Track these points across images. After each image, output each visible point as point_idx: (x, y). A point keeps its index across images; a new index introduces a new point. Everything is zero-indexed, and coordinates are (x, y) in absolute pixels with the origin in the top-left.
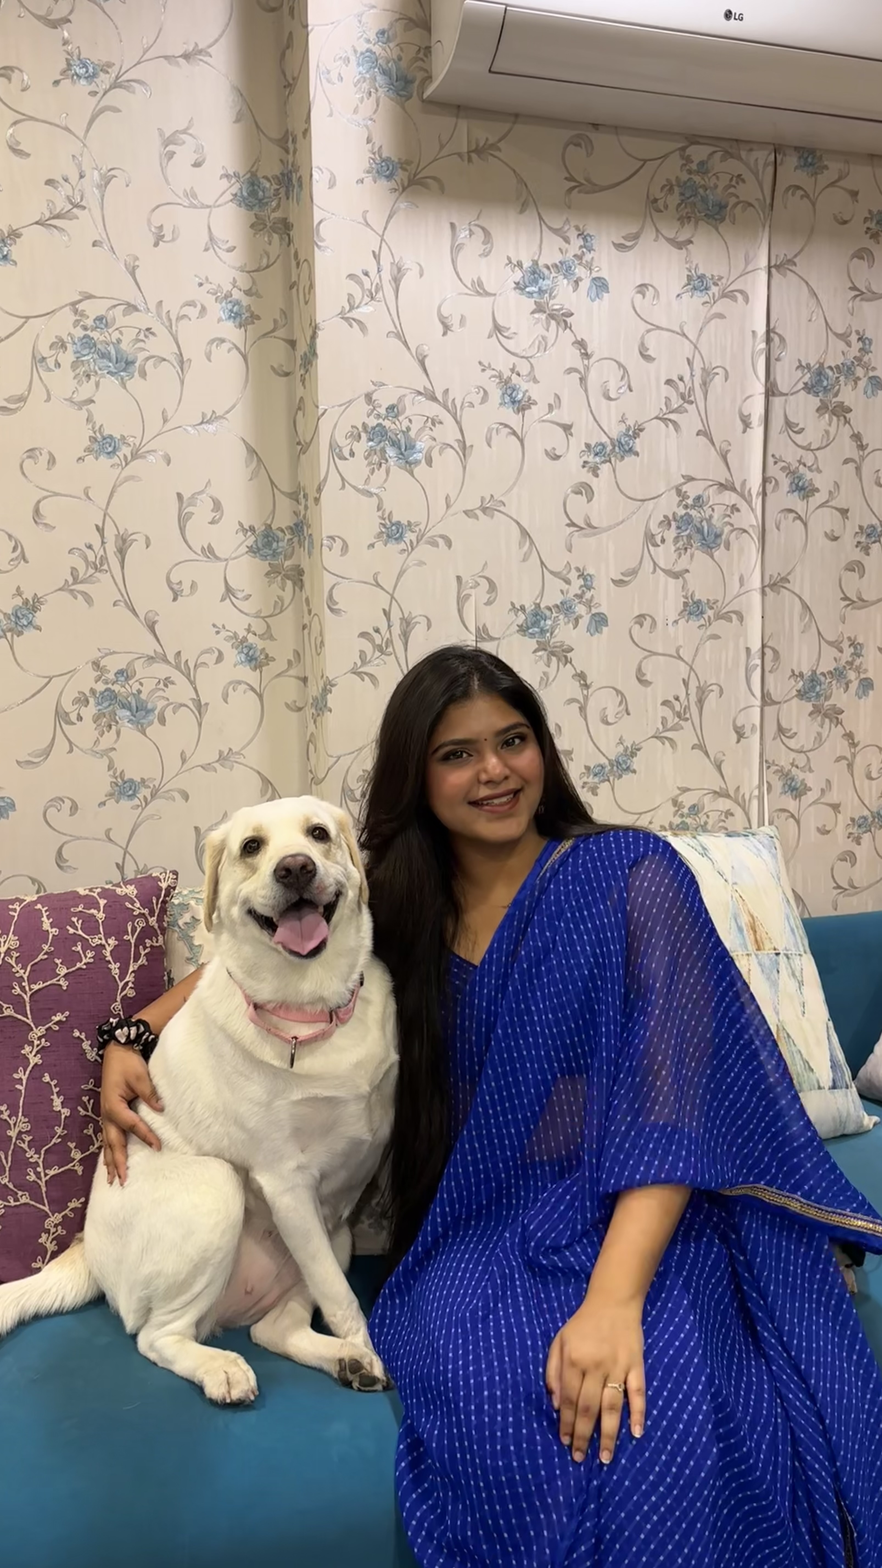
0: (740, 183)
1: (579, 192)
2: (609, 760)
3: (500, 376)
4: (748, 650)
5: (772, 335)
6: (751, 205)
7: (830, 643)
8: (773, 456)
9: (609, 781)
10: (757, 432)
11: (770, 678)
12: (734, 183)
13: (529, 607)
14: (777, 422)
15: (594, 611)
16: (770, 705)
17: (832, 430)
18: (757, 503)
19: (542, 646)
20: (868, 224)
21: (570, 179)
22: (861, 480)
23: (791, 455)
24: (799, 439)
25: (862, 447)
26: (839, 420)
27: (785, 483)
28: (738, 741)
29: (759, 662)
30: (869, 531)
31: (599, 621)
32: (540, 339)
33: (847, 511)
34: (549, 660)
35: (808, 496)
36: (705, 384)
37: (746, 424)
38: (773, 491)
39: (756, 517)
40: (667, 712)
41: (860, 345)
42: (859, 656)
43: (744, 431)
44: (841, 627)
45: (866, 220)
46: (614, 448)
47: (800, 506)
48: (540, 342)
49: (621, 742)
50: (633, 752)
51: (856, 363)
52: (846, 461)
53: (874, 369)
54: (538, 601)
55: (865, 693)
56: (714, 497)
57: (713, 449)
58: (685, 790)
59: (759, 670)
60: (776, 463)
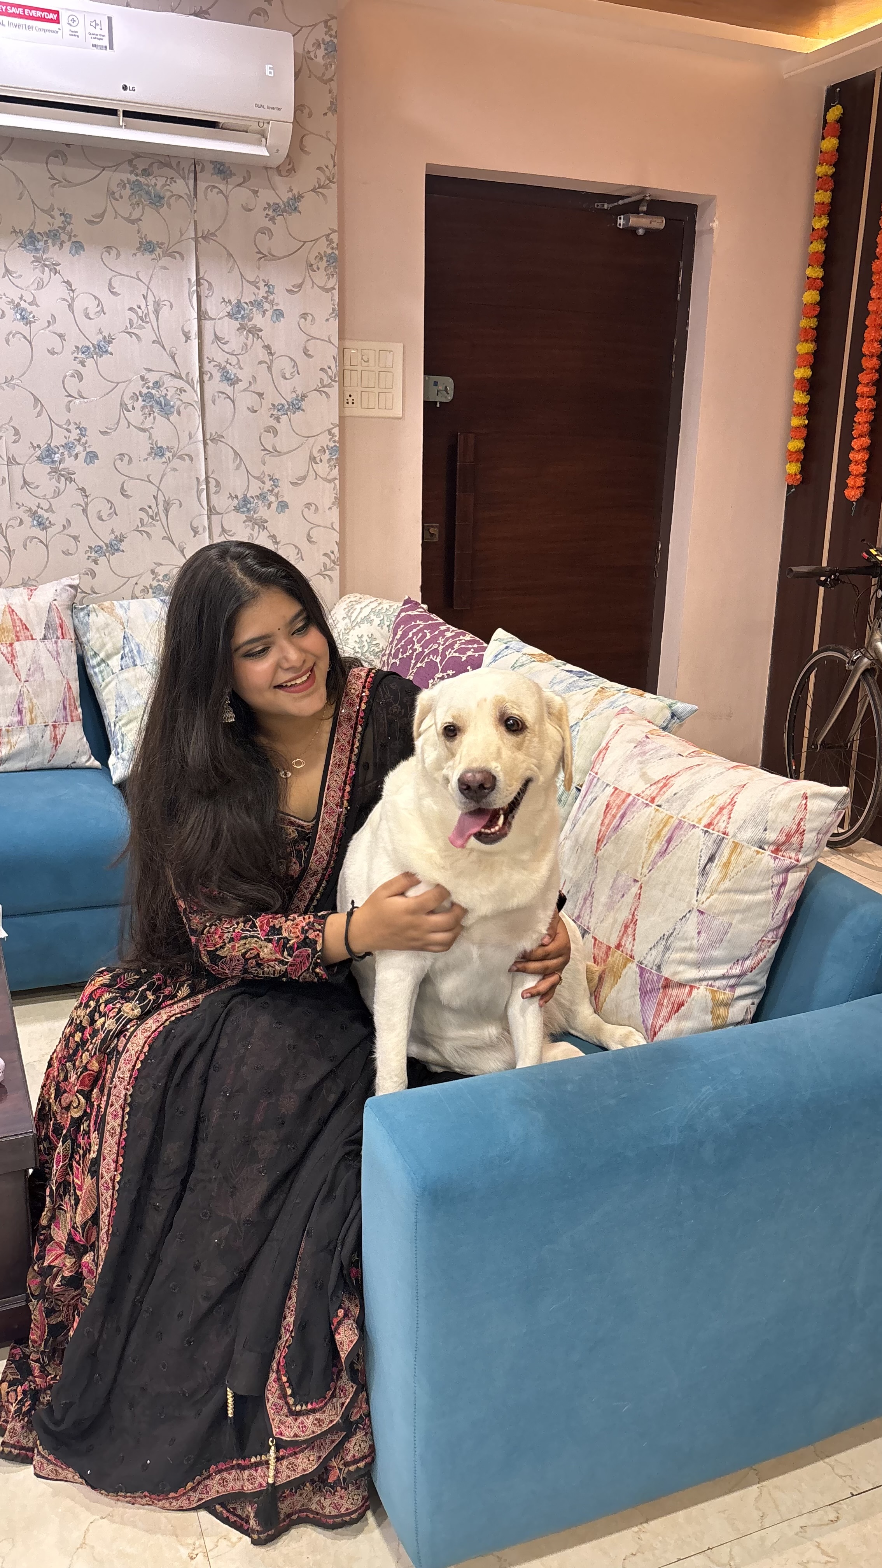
0: (173, 183)
1: (59, 187)
2: (105, 544)
3: (12, 301)
4: (198, 479)
5: (202, 281)
6: (181, 197)
7: (257, 478)
8: (208, 358)
9: (105, 556)
10: (195, 342)
11: (213, 497)
12: (168, 182)
13: (44, 447)
14: (208, 337)
15: (88, 450)
16: (215, 514)
17: (249, 342)
18: (197, 387)
19: (55, 470)
20: (267, 212)
21: (54, 178)
22: (271, 374)
23: (221, 357)
24: (225, 347)
25: (271, 354)
26: (253, 336)
27: (217, 375)
28: (194, 536)
29: (204, 487)
30: (279, 407)
31: (92, 457)
32: (38, 279)
33: (263, 394)
34: (59, 478)
35: (234, 384)
36: (157, 312)
37: (188, 338)
38: (210, 379)
39: (197, 395)
40: (143, 515)
41: (266, 289)
42: (276, 486)
43: (186, 342)
44: (263, 468)
45: (265, 209)
46: (95, 349)
47: (229, 390)
48: (39, 282)
49: (113, 532)
50: (121, 539)
51: (264, 300)
52: (260, 363)
53: (278, 304)
54: (49, 442)
55: (282, 511)
56: (169, 382)
57: (164, 352)
58: (160, 564)
59: (205, 492)
60: (210, 362)
